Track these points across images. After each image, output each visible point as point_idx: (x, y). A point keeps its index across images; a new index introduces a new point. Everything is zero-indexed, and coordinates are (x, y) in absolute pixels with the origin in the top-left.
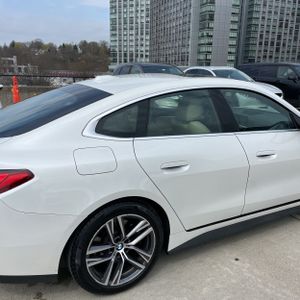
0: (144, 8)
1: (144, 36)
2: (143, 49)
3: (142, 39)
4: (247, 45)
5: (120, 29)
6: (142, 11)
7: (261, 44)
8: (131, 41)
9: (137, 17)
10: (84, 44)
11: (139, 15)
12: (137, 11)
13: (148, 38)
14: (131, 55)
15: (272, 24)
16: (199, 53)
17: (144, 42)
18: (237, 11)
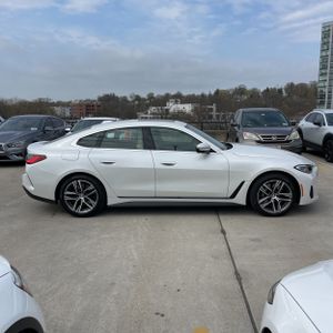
10: (291, 87)
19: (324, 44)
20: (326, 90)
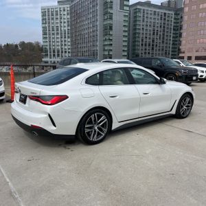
0: (66, 21)
1: (66, 39)
2: (66, 47)
3: (65, 41)
4: (134, 46)
5: (49, 34)
6: (64, 22)
7: (142, 45)
8: (58, 42)
9: (61, 26)
10: (23, 44)
11: (62, 25)
12: (61, 22)
13: (69, 40)
14: (58, 52)
15: (148, 33)
16: (104, 50)
17: (66, 43)
18: (127, 24)
19: (43, 20)
20: (48, 48)
